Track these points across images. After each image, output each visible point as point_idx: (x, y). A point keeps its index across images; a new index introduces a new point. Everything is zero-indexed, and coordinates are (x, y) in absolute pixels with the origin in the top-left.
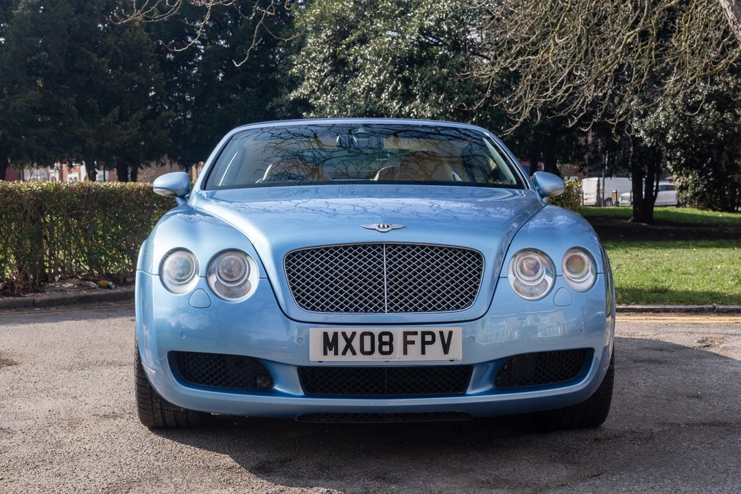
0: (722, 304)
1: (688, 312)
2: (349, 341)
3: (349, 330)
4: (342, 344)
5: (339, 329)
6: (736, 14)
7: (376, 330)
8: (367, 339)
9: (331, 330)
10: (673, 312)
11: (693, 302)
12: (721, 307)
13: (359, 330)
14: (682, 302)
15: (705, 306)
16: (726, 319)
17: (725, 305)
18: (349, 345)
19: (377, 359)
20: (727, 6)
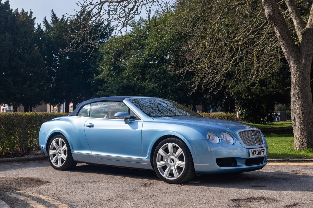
0: (290, 158)
1: (279, 161)
2: (255, 152)
3: (255, 150)
4: (254, 153)
5: (254, 150)
6: (288, 54)
7: (258, 149)
8: (258, 151)
9: (252, 150)
10: (274, 161)
11: (280, 158)
12: (291, 159)
13: (256, 149)
14: (276, 158)
15: (285, 159)
16: (295, 164)
17: (292, 158)
18: (255, 153)
19: (259, 156)
20: (285, 51)
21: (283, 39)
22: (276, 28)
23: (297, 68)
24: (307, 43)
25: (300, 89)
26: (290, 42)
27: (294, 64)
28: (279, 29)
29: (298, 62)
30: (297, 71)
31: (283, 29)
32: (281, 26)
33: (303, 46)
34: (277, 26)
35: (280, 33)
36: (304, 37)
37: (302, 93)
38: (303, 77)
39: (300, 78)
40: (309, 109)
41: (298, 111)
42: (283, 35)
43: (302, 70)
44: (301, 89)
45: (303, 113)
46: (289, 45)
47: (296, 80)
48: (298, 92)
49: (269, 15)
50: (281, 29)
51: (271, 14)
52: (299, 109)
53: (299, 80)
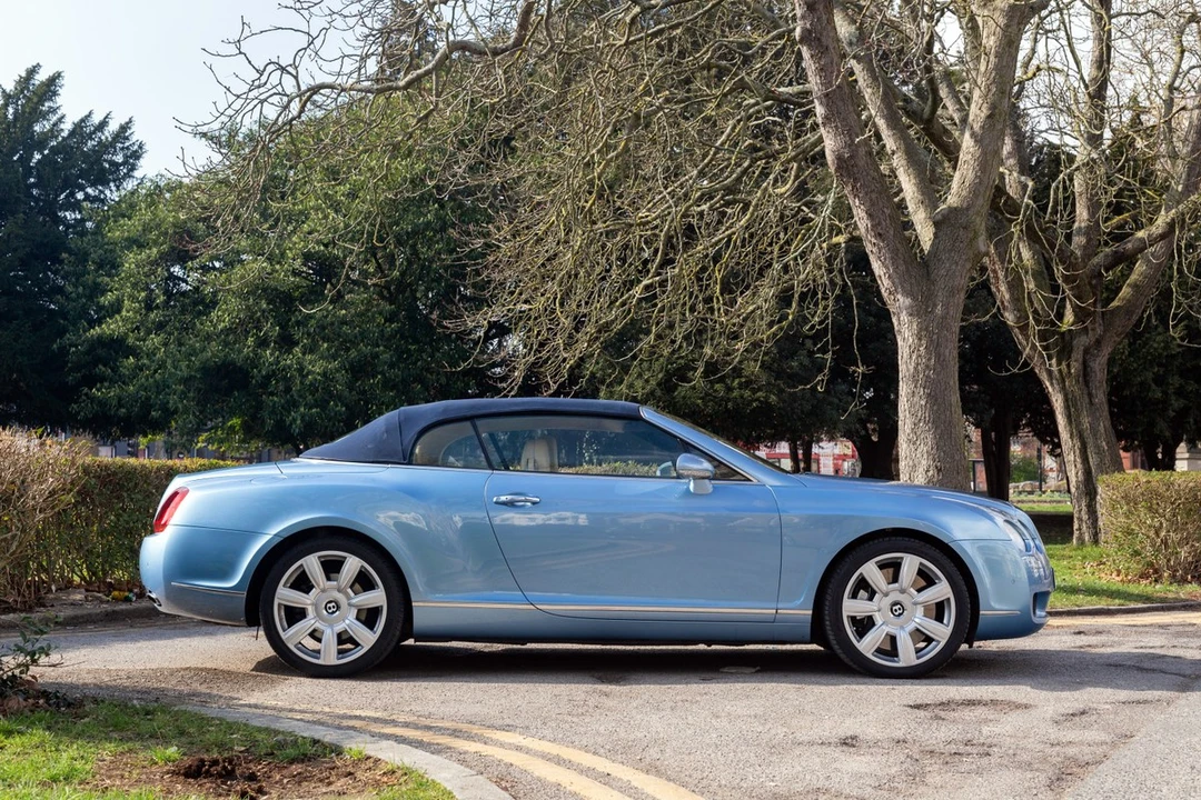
6: (893, 283)
20: (882, 274)
21: (880, 235)
22: (857, 200)
23: (920, 330)
24: (951, 250)
25: (929, 394)
26: (899, 245)
27: (911, 315)
28: (867, 204)
29: (921, 310)
30: (920, 339)
31: (880, 203)
32: (874, 196)
33: (939, 260)
34: (861, 195)
35: (870, 216)
36: (940, 234)
37: (935, 408)
38: (938, 356)
39: (929, 359)
40: (956, 458)
41: (924, 462)
42: (879, 224)
43: (935, 337)
44: (933, 393)
45: (939, 470)
46: (897, 255)
47: (918, 364)
48: (923, 403)
49: (839, 158)
50: (873, 205)
51: (846, 156)
52: (925, 456)
53: (927, 366)
